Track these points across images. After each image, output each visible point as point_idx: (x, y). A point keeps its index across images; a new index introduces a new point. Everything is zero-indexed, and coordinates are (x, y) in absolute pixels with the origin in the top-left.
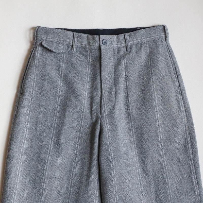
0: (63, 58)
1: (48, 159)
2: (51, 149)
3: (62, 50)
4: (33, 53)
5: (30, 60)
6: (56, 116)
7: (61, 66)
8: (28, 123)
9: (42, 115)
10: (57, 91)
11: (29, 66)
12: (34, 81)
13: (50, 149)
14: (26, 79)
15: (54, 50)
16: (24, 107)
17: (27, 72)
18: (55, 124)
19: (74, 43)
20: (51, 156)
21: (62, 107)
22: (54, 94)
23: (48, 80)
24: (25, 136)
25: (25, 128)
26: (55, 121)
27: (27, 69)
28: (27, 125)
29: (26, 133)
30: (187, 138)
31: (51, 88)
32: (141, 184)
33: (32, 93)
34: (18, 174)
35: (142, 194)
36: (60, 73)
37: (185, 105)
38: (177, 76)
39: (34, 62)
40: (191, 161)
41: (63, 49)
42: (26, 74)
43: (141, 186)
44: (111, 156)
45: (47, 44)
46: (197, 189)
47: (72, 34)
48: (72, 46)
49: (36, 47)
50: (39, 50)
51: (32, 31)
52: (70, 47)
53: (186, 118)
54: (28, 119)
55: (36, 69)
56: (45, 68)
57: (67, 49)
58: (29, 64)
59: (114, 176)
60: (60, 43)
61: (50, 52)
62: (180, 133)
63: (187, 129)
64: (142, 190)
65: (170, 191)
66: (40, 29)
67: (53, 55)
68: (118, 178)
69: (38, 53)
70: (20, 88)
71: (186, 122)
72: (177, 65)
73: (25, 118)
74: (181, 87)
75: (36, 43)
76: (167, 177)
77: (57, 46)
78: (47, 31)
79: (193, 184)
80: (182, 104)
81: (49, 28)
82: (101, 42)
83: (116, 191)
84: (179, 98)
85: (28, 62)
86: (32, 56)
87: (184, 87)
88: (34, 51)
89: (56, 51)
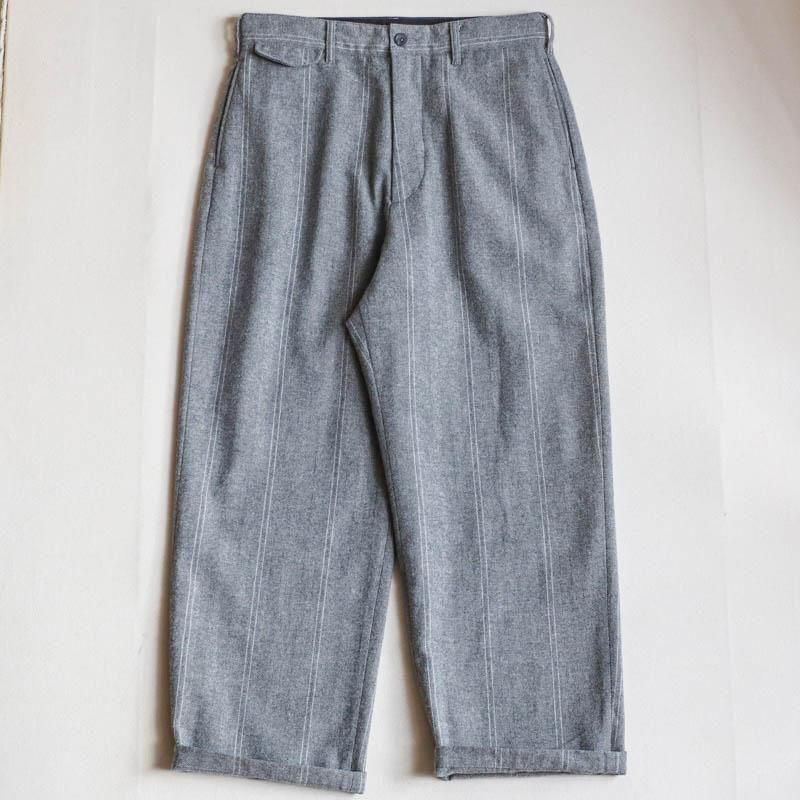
0: (307, 79)
3: (303, 60)
4: (236, 73)
5: (232, 90)
7: (304, 97)
11: (228, 103)
12: (245, 136)
14: (225, 131)
15: (285, 61)
17: (227, 117)
19: (329, 44)
27: (226, 110)
30: (583, 268)
31: (285, 148)
32: (469, 362)
33: (244, 164)
35: (470, 384)
36: (301, 114)
37: (582, 195)
38: (569, 128)
39: (242, 92)
40: (589, 318)
41: (306, 58)
42: (224, 122)
43: (469, 366)
44: (410, 288)
45: (266, 48)
46: (595, 380)
47: (324, 24)
48: (325, 51)
49: (243, 60)
50: (250, 63)
51: (230, 28)
52: (321, 53)
53: (582, 221)
56: (267, 103)
57: (313, 57)
58: (229, 99)
59: (411, 332)
60: (296, 45)
61: (275, 67)
62: (568, 255)
63: (585, 248)
64: (469, 374)
65: (533, 381)
66: (246, 18)
67: (283, 71)
68: (419, 338)
69: (247, 72)
70: (212, 155)
71: (583, 231)
72: (570, 104)
74: (577, 154)
75: (241, 50)
76: (530, 349)
77: (289, 51)
78: (264, 20)
79: (588, 371)
80: (575, 192)
81: (268, 15)
82: (392, 40)
83: (412, 367)
84: (569, 178)
85: (227, 95)
86: (234, 81)
87: (582, 156)
88: (237, 69)
89: (291, 63)
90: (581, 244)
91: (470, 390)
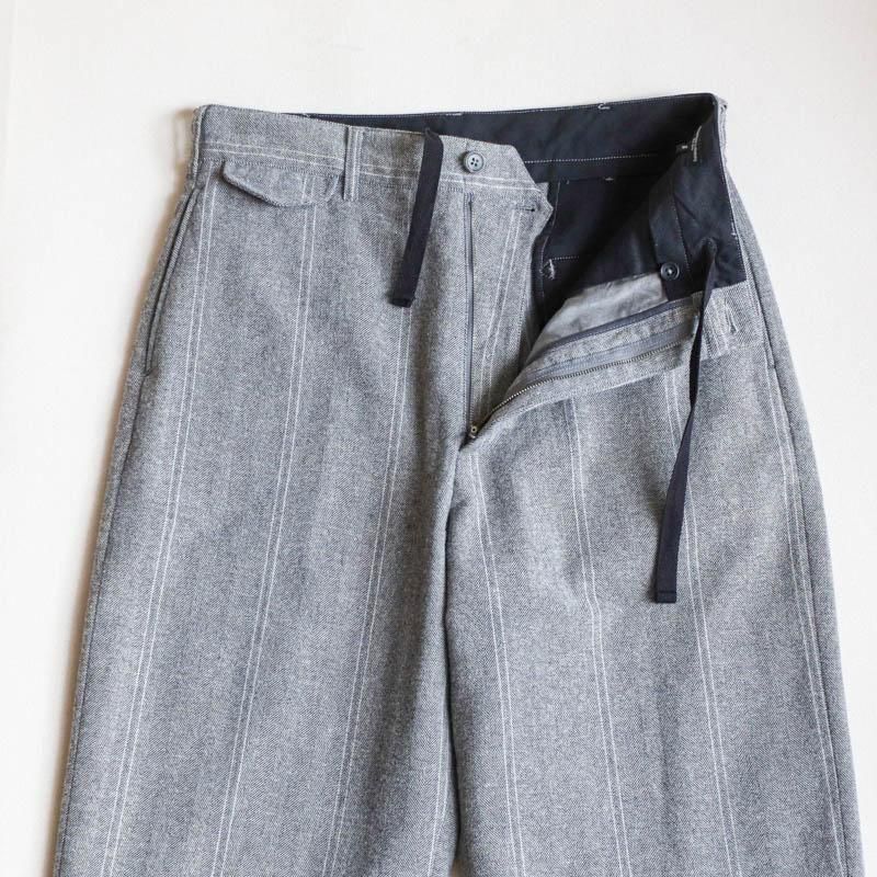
0: (309, 228)
1: (259, 628)
2: (271, 588)
3: (304, 196)
4: (189, 209)
5: (180, 239)
6: (287, 457)
7: (302, 258)
8: (175, 484)
9: (230, 455)
10: (290, 357)
11: (173, 261)
12: (196, 322)
13: (267, 588)
14: (163, 312)
15: (271, 197)
16: (160, 424)
17: (169, 286)
18: (282, 490)
19: (351, 166)
20: (271, 615)
21: (311, 421)
22: (278, 369)
23: (250, 315)
24: (166, 538)
25: (165, 504)
26: (285, 476)
27: (168, 276)
28: (174, 492)
29: (170, 525)
30: (794, 542)
31: (265, 348)
32: (607, 722)
33: (191, 370)
34: (140, 689)
35: (611, 761)
36: (297, 287)
37: (789, 413)
38: (760, 298)
39: (196, 244)
40: (808, 631)
41: (309, 192)
42: (162, 295)
43: (607, 729)
44: (495, 609)
45: (242, 171)
46: (826, 743)
47: (343, 133)
48: (343, 179)
49: (202, 188)
50: (213, 195)
51: (182, 128)
52: (336, 181)
53: (792, 460)
54: (177, 472)
55: (202, 272)
56: (238, 267)
57: (322, 190)
58: (175, 254)
59: (505, 687)
60: (293, 168)
61: (256, 206)
62: (770, 521)
63: (797, 506)
64: (609, 743)
65: (718, 752)
66: (215, 121)
67: (268, 213)
68: (520, 695)
69: (208, 211)
70: (141, 351)
71: (794, 479)
72: (759, 255)
73: (166, 466)
74: (776, 341)
75: (200, 170)
76: (711, 694)
77: (282, 178)
78: (244, 121)
79: (813, 726)
80: (777, 410)
81: (250, 111)
83: (509, 748)
84: (765, 385)
85: (173, 247)
86: (185, 222)
87: (783, 343)
88: (192, 202)
89: (281, 201)
90: (790, 501)
91: (612, 772)
